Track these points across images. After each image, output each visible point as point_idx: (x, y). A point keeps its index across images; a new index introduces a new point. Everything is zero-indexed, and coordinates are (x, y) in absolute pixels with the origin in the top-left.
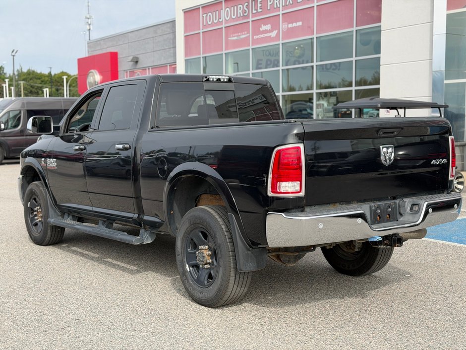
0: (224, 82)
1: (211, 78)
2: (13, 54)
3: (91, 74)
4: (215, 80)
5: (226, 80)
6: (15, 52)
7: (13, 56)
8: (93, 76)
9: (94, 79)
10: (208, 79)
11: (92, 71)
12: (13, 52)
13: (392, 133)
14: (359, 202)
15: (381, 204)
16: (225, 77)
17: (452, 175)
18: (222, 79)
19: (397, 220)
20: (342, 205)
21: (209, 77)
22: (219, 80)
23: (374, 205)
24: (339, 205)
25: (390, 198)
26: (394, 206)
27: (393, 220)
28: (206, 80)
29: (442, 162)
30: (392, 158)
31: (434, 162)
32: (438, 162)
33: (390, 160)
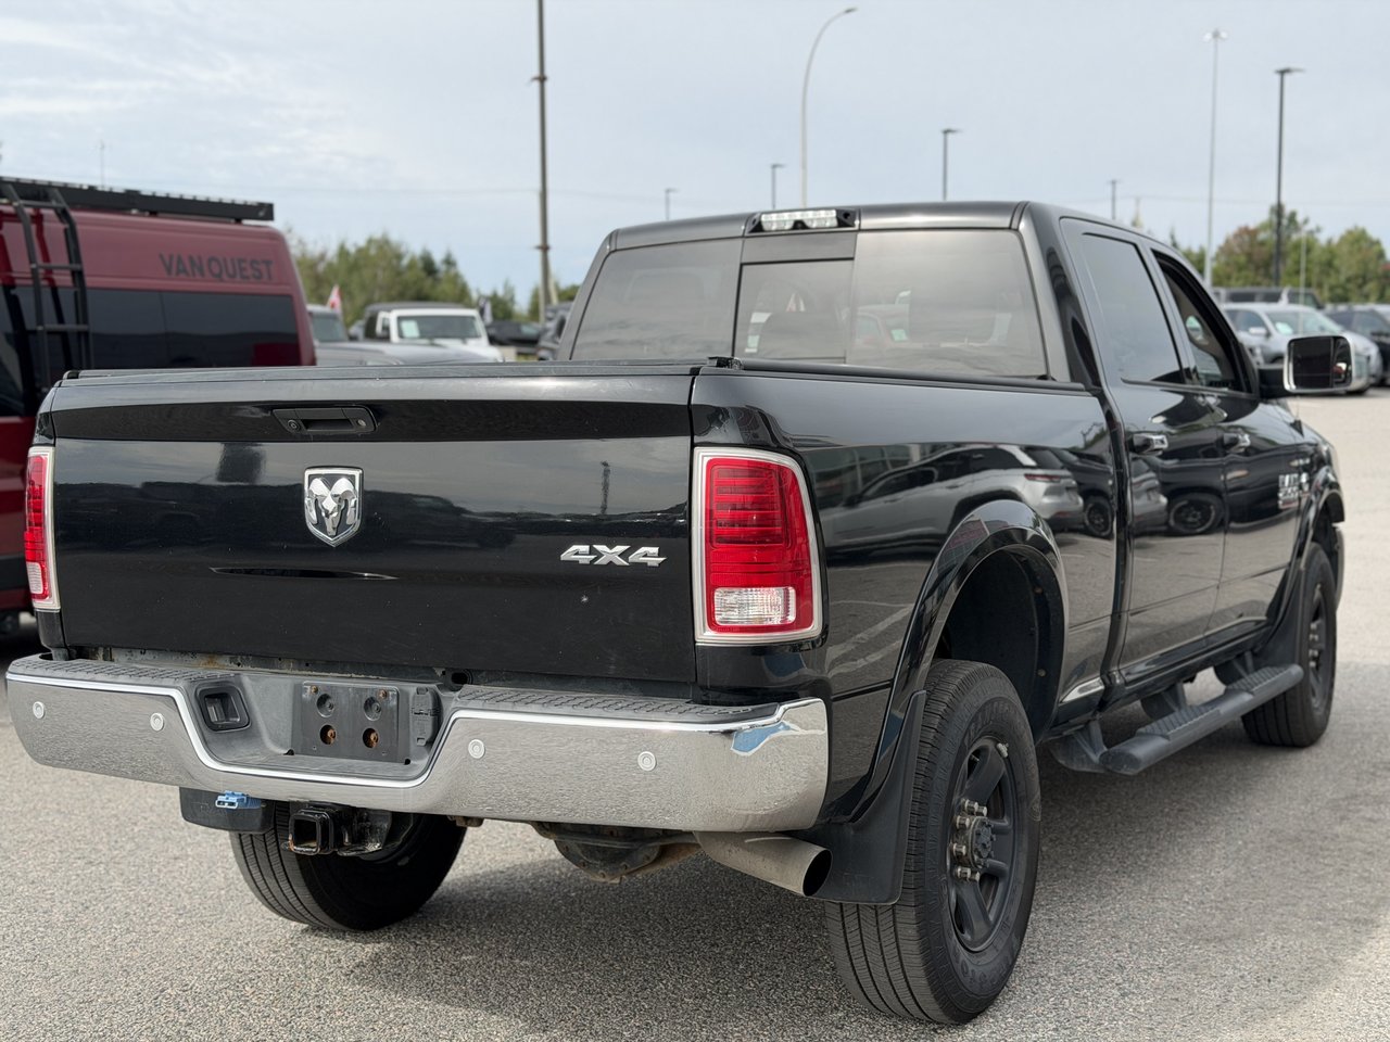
0: (821, 230)
1: (771, 222)
4: (788, 226)
5: (827, 224)
10: (758, 223)
13: (345, 422)
14: (307, 665)
15: (343, 688)
16: (822, 214)
17: (712, 624)
18: (812, 220)
19: (408, 762)
20: (239, 665)
21: (764, 218)
22: (799, 225)
23: (314, 682)
24: (228, 663)
25: (444, 673)
26: (395, 703)
27: (392, 758)
28: (753, 231)
29: (633, 558)
30: (353, 518)
31: (577, 553)
32: (599, 555)
33: (341, 525)
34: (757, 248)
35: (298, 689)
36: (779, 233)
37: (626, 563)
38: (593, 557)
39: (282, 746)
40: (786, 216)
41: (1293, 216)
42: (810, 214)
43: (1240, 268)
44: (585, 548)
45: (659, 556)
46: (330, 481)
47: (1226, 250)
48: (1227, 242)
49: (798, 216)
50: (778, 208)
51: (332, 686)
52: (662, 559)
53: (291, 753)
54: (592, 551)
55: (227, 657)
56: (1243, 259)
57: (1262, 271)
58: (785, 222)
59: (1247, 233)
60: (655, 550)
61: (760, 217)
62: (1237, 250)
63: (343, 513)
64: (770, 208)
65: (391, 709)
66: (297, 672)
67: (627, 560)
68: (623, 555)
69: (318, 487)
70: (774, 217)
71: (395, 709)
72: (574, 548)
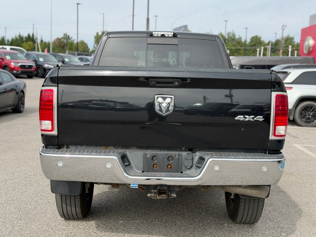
0: (168, 37)
1: (155, 34)
2: (283, 28)
3: (307, 40)
4: (160, 35)
5: (170, 36)
6: (284, 26)
7: (283, 29)
8: (308, 41)
9: (308, 43)
10: (152, 34)
11: (308, 37)
12: (283, 26)
13: (172, 83)
14: (140, 148)
15: (161, 154)
16: (169, 33)
17: (275, 135)
18: (166, 34)
19: (182, 172)
20: (116, 148)
21: (153, 33)
22: (163, 35)
23: (149, 153)
24: (113, 148)
25: (185, 149)
26: (178, 157)
27: (177, 171)
28: (150, 36)
29: (255, 119)
30: (171, 108)
31: (240, 118)
32: (246, 118)
33: (168, 110)
34: (150, 40)
35: (145, 155)
36: (157, 37)
37: (253, 120)
38: (244, 119)
39: (140, 170)
40: (160, 33)
41: (69, 36)
42: (166, 33)
43: (58, 47)
44: (243, 116)
45: (263, 118)
46: (164, 99)
47: (54, 43)
48: (54, 41)
49: (163, 33)
50: (157, 31)
51: (156, 154)
52: (263, 119)
53: (143, 172)
54: (244, 117)
55: (113, 147)
56: (58, 45)
57: (62, 48)
58: (159, 34)
59: (58, 39)
60: (262, 117)
61: (152, 32)
62: (57, 43)
63: (168, 107)
64: (155, 31)
65: (177, 159)
66: (137, 150)
67: (254, 119)
68: (253, 118)
69: (160, 100)
70: (156, 33)
71: (178, 159)
72: (239, 116)
